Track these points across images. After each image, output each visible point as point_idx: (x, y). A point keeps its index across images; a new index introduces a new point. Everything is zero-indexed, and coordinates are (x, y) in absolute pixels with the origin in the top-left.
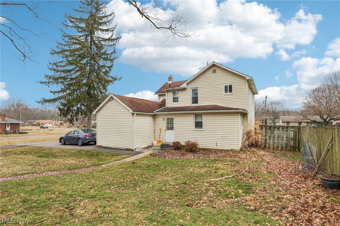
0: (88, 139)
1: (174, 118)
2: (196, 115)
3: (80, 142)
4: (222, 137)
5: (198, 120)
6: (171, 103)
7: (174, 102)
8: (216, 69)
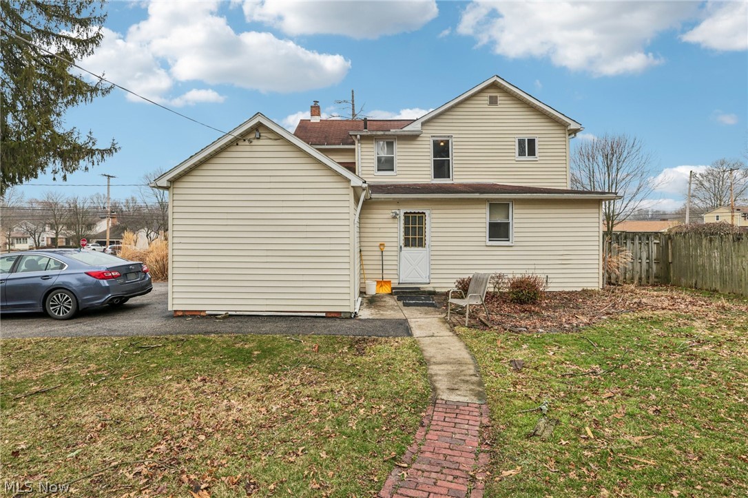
0: (107, 290)
1: (427, 213)
2: (494, 206)
3: (67, 306)
4: (560, 262)
5: (499, 219)
6: (372, 172)
7: (378, 170)
8: (498, 95)
